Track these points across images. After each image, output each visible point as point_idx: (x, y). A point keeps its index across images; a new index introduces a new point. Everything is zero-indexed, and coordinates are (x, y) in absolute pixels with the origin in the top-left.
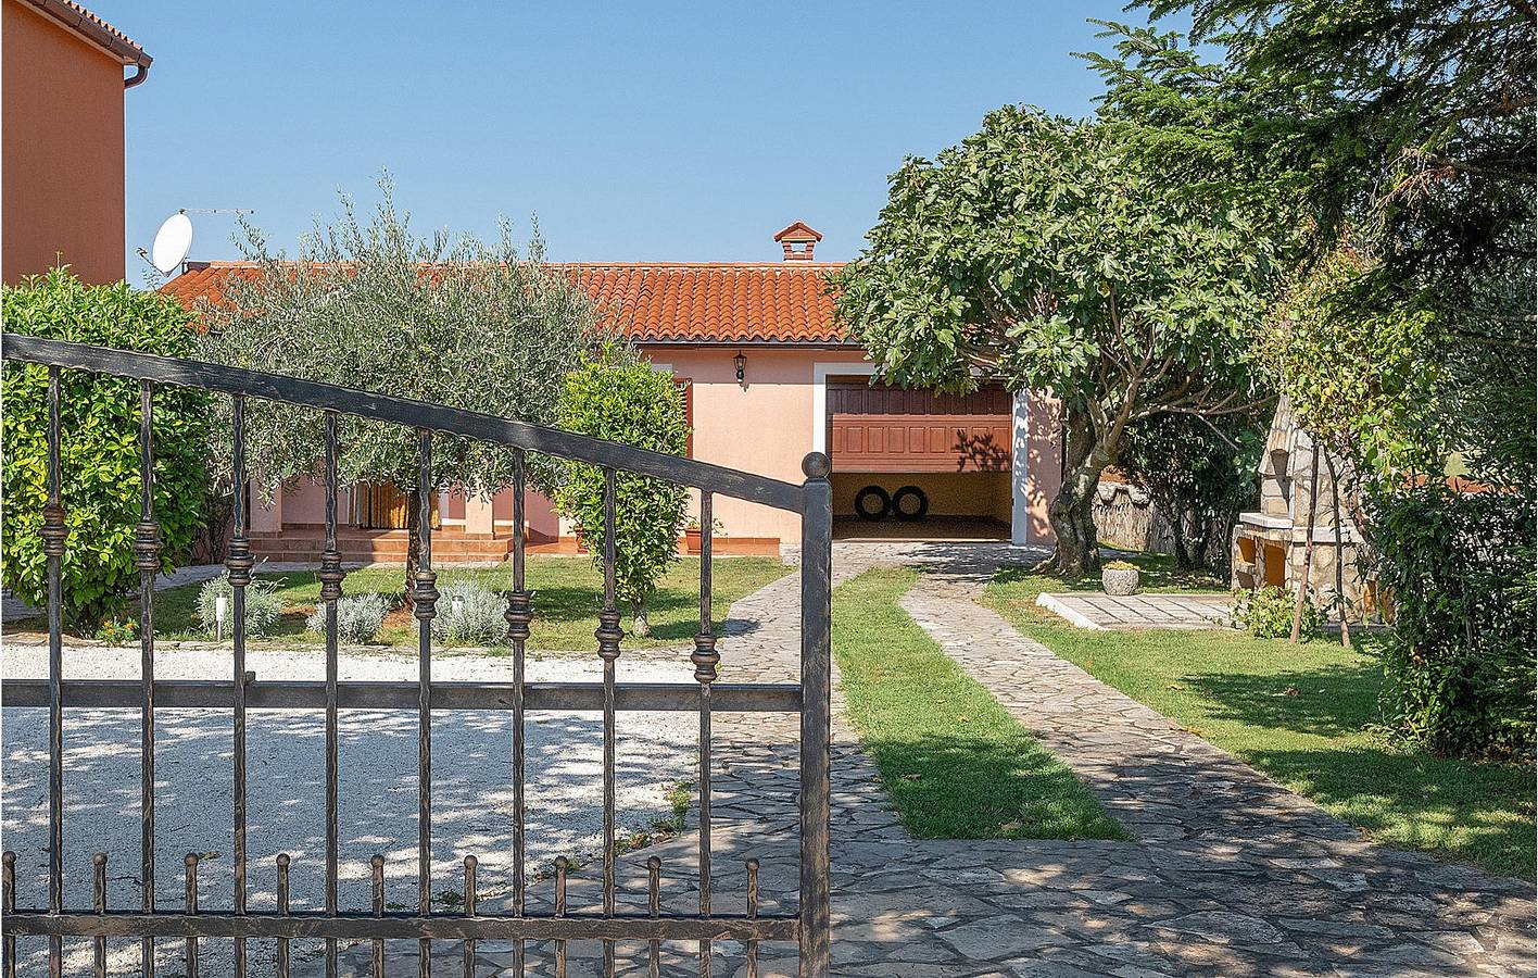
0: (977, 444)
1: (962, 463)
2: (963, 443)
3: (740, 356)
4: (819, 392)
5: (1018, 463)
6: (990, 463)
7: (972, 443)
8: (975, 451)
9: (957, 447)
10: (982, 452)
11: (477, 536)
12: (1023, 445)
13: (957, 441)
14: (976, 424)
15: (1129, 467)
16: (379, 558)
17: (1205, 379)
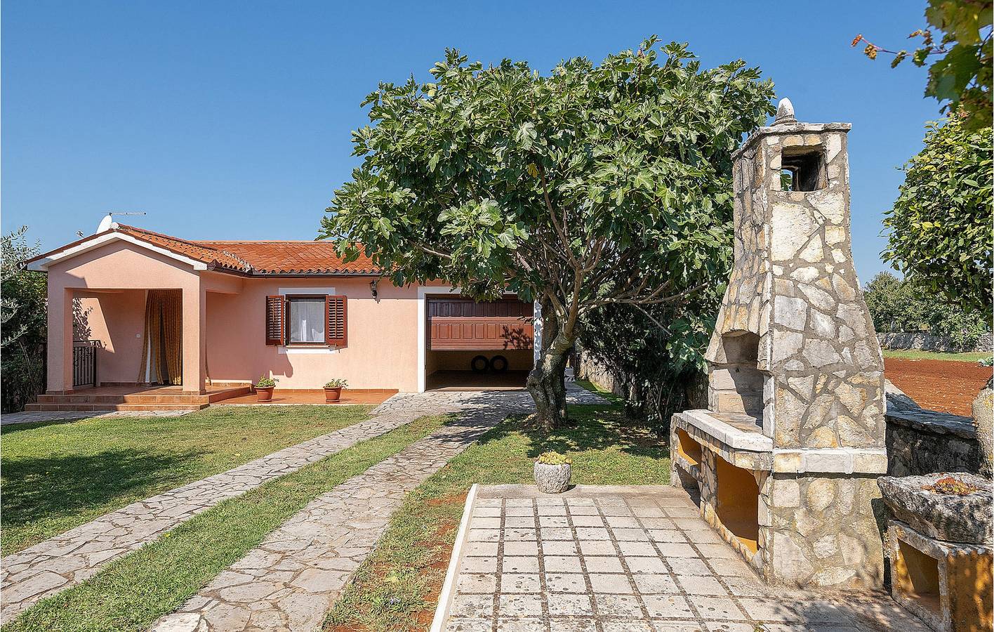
0: (514, 334)
1: (506, 345)
2: (507, 333)
3: (373, 282)
4: (421, 304)
5: (536, 345)
6: (522, 345)
7: (511, 333)
8: (513, 338)
9: (503, 336)
10: (517, 338)
11: (189, 393)
12: (539, 335)
13: (503, 332)
14: (513, 322)
15: (593, 347)
16: (120, 408)
17: (640, 274)
